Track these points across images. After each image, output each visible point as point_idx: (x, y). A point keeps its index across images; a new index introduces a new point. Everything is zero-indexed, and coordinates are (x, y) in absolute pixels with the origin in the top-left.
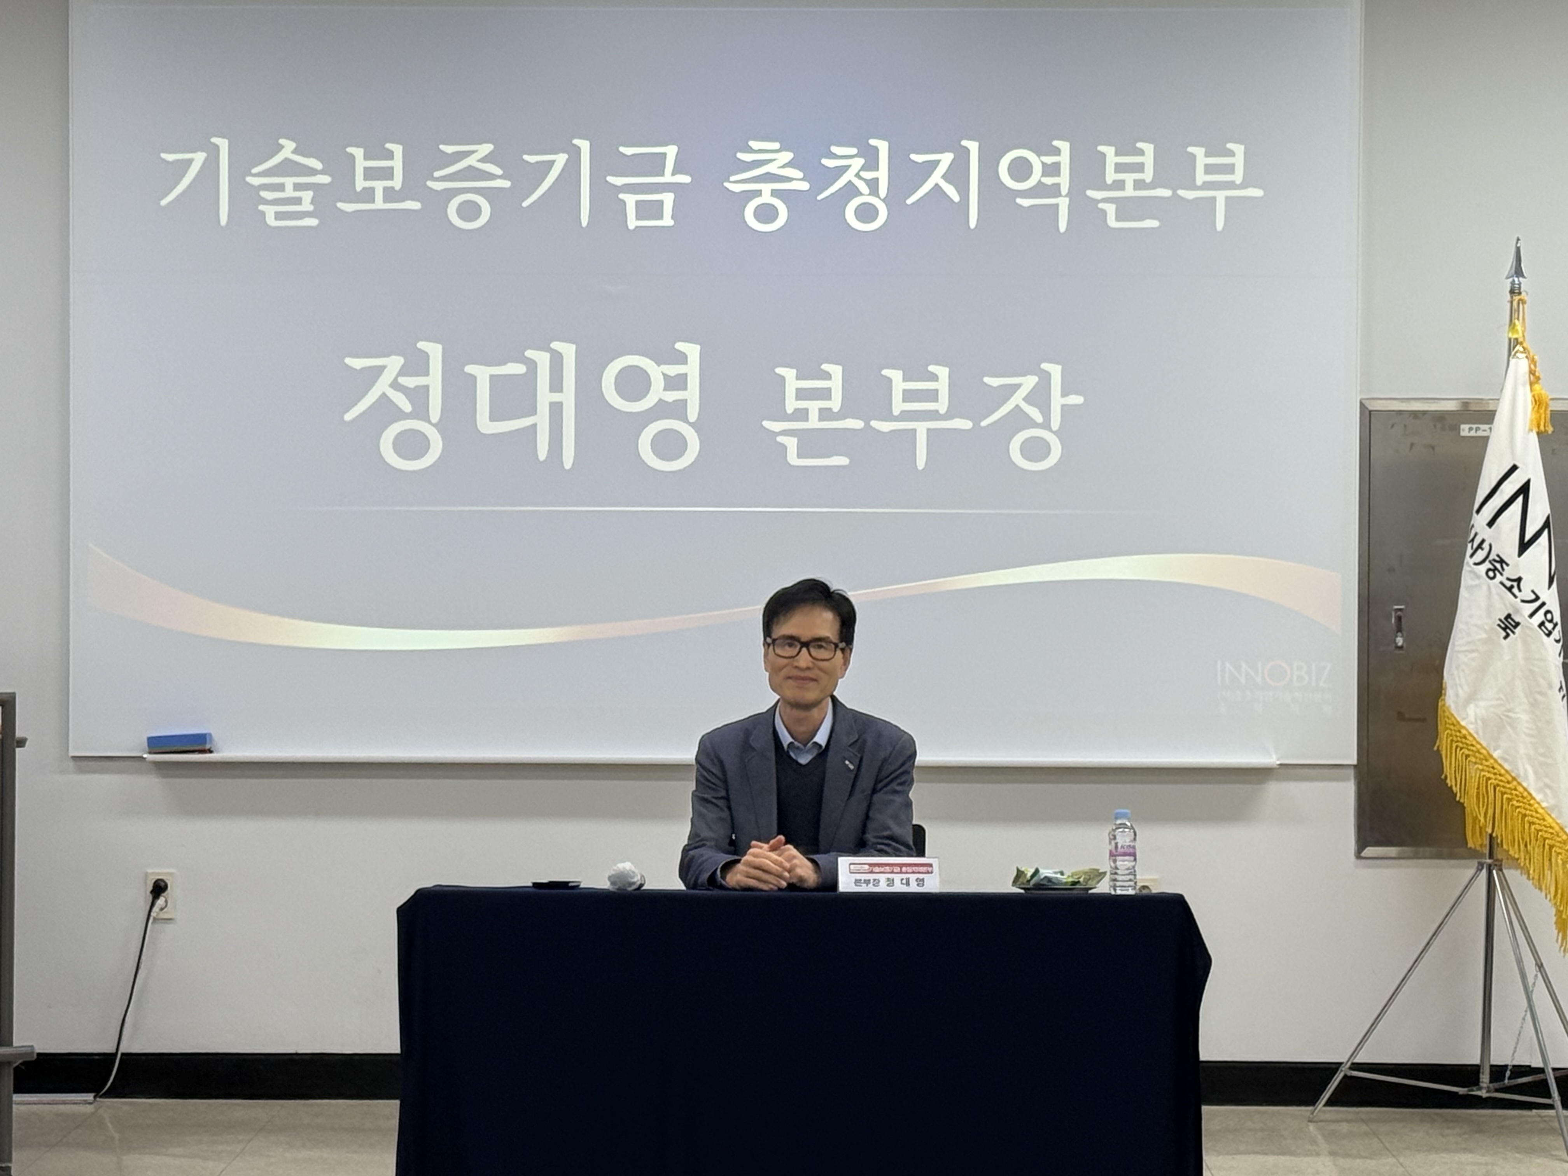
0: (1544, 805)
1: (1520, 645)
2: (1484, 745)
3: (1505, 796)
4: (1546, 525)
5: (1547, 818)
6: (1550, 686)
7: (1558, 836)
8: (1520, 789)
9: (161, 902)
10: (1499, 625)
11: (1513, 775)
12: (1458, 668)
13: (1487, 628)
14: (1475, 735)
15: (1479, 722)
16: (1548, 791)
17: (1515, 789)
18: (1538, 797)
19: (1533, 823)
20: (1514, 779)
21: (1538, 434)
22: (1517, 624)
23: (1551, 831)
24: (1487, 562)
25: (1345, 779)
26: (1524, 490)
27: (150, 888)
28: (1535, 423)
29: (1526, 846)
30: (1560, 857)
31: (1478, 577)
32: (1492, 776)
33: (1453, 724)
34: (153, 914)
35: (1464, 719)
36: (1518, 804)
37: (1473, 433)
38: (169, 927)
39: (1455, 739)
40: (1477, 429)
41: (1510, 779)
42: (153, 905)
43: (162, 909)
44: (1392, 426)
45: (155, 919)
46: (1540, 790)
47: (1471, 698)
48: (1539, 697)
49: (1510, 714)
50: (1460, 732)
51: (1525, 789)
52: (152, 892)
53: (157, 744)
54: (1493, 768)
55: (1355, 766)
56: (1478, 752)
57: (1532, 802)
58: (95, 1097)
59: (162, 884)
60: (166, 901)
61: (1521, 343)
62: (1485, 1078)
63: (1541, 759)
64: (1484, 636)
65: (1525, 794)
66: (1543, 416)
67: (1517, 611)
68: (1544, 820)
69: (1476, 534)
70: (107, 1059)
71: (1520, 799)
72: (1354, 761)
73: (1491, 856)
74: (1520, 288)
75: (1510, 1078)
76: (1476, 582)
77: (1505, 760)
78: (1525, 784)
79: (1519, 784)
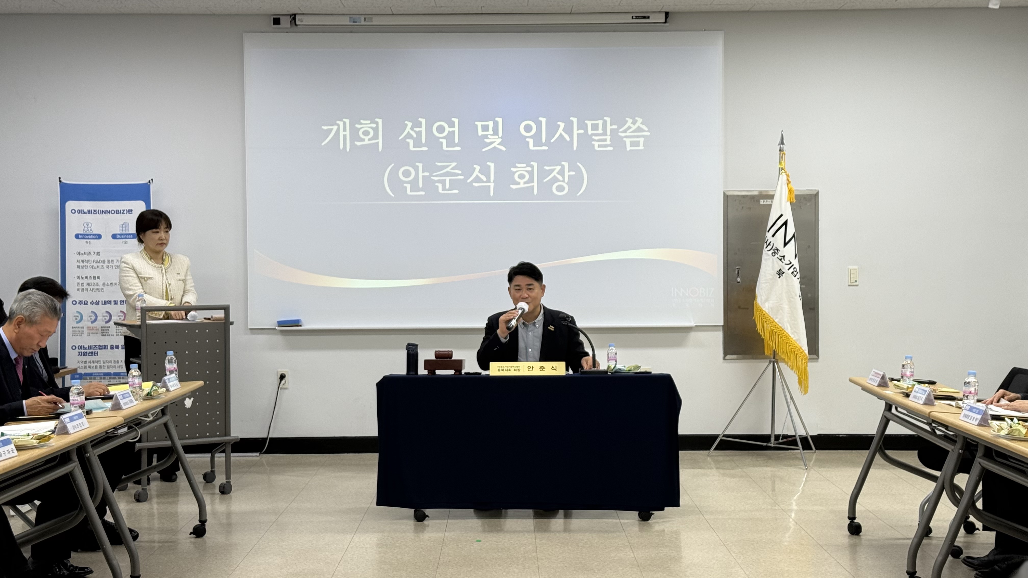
0: (794, 339)
1: (784, 280)
2: (772, 317)
3: (780, 336)
4: (794, 236)
5: (795, 344)
6: (796, 295)
7: (799, 350)
8: (785, 333)
9: (283, 382)
10: (777, 273)
11: (783, 328)
12: (761, 289)
13: (772, 274)
14: (768, 314)
15: (770, 309)
16: (795, 334)
17: (783, 333)
18: (792, 336)
19: (790, 346)
20: (783, 330)
21: (790, 202)
22: (783, 273)
23: (797, 348)
24: (772, 250)
25: (719, 331)
26: (785, 223)
27: (279, 376)
28: (789, 199)
29: (788, 354)
30: (800, 358)
31: (768, 255)
32: (775, 328)
33: (760, 310)
34: (281, 386)
35: (764, 308)
36: (784, 339)
37: (765, 203)
38: (286, 391)
39: (761, 315)
40: (766, 202)
41: (782, 329)
42: (280, 383)
43: (284, 384)
44: (735, 201)
45: (281, 388)
46: (793, 333)
47: (767, 300)
48: (792, 299)
49: (781, 306)
50: (763, 312)
51: (787, 333)
52: (280, 378)
53: (281, 324)
54: (775, 326)
55: (723, 326)
56: (770, 320)
57: (790, 338)
58: (260, 454)
59: (284, 375)
60: (285, 381)
61: (784, 169)
62: (773, 439)
63: (793, 322)
64: (771, 277)
65: (787, 335)
66: (792, 196)
67: (783, 268)
68: (794, 344)
69: (768, 240)
70: (264, 440)
71: (785, 337)
72: (722, 324)
73: (774, 358)
74: (783, 149)
75: (781, 439)
76: (768, 257)
77: (780, 322)
78: (787, 331)
79: (785, 331)
